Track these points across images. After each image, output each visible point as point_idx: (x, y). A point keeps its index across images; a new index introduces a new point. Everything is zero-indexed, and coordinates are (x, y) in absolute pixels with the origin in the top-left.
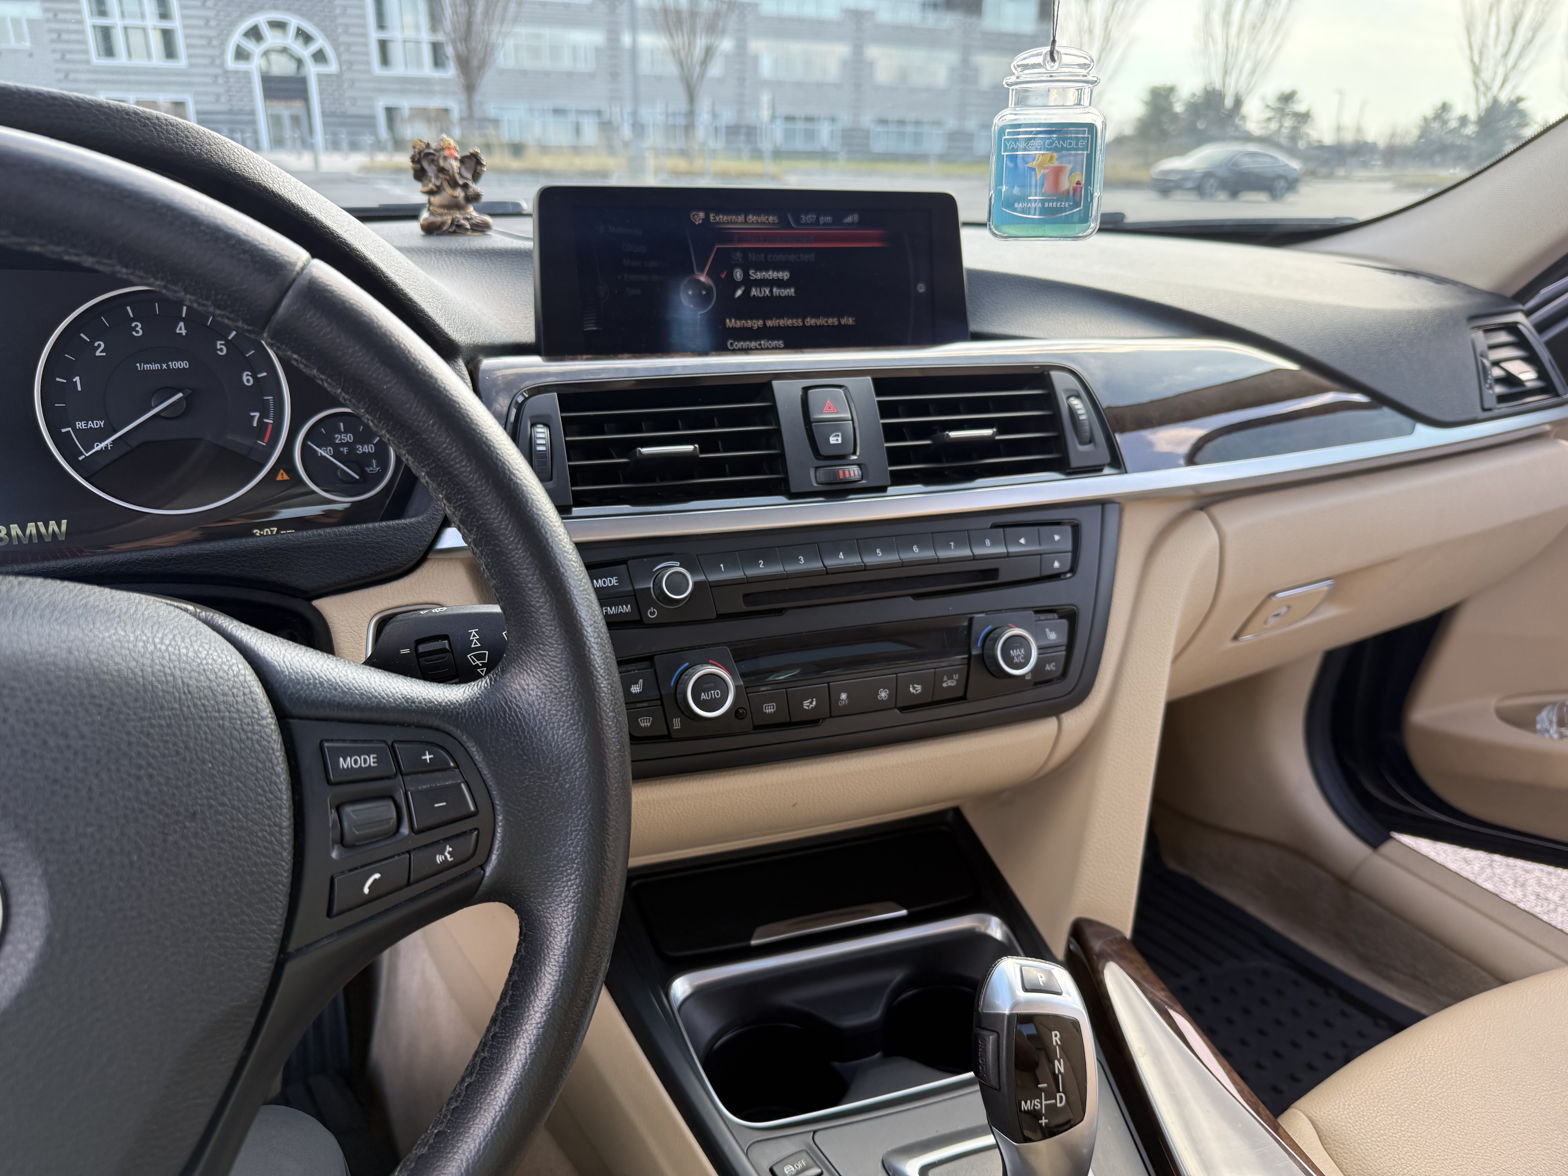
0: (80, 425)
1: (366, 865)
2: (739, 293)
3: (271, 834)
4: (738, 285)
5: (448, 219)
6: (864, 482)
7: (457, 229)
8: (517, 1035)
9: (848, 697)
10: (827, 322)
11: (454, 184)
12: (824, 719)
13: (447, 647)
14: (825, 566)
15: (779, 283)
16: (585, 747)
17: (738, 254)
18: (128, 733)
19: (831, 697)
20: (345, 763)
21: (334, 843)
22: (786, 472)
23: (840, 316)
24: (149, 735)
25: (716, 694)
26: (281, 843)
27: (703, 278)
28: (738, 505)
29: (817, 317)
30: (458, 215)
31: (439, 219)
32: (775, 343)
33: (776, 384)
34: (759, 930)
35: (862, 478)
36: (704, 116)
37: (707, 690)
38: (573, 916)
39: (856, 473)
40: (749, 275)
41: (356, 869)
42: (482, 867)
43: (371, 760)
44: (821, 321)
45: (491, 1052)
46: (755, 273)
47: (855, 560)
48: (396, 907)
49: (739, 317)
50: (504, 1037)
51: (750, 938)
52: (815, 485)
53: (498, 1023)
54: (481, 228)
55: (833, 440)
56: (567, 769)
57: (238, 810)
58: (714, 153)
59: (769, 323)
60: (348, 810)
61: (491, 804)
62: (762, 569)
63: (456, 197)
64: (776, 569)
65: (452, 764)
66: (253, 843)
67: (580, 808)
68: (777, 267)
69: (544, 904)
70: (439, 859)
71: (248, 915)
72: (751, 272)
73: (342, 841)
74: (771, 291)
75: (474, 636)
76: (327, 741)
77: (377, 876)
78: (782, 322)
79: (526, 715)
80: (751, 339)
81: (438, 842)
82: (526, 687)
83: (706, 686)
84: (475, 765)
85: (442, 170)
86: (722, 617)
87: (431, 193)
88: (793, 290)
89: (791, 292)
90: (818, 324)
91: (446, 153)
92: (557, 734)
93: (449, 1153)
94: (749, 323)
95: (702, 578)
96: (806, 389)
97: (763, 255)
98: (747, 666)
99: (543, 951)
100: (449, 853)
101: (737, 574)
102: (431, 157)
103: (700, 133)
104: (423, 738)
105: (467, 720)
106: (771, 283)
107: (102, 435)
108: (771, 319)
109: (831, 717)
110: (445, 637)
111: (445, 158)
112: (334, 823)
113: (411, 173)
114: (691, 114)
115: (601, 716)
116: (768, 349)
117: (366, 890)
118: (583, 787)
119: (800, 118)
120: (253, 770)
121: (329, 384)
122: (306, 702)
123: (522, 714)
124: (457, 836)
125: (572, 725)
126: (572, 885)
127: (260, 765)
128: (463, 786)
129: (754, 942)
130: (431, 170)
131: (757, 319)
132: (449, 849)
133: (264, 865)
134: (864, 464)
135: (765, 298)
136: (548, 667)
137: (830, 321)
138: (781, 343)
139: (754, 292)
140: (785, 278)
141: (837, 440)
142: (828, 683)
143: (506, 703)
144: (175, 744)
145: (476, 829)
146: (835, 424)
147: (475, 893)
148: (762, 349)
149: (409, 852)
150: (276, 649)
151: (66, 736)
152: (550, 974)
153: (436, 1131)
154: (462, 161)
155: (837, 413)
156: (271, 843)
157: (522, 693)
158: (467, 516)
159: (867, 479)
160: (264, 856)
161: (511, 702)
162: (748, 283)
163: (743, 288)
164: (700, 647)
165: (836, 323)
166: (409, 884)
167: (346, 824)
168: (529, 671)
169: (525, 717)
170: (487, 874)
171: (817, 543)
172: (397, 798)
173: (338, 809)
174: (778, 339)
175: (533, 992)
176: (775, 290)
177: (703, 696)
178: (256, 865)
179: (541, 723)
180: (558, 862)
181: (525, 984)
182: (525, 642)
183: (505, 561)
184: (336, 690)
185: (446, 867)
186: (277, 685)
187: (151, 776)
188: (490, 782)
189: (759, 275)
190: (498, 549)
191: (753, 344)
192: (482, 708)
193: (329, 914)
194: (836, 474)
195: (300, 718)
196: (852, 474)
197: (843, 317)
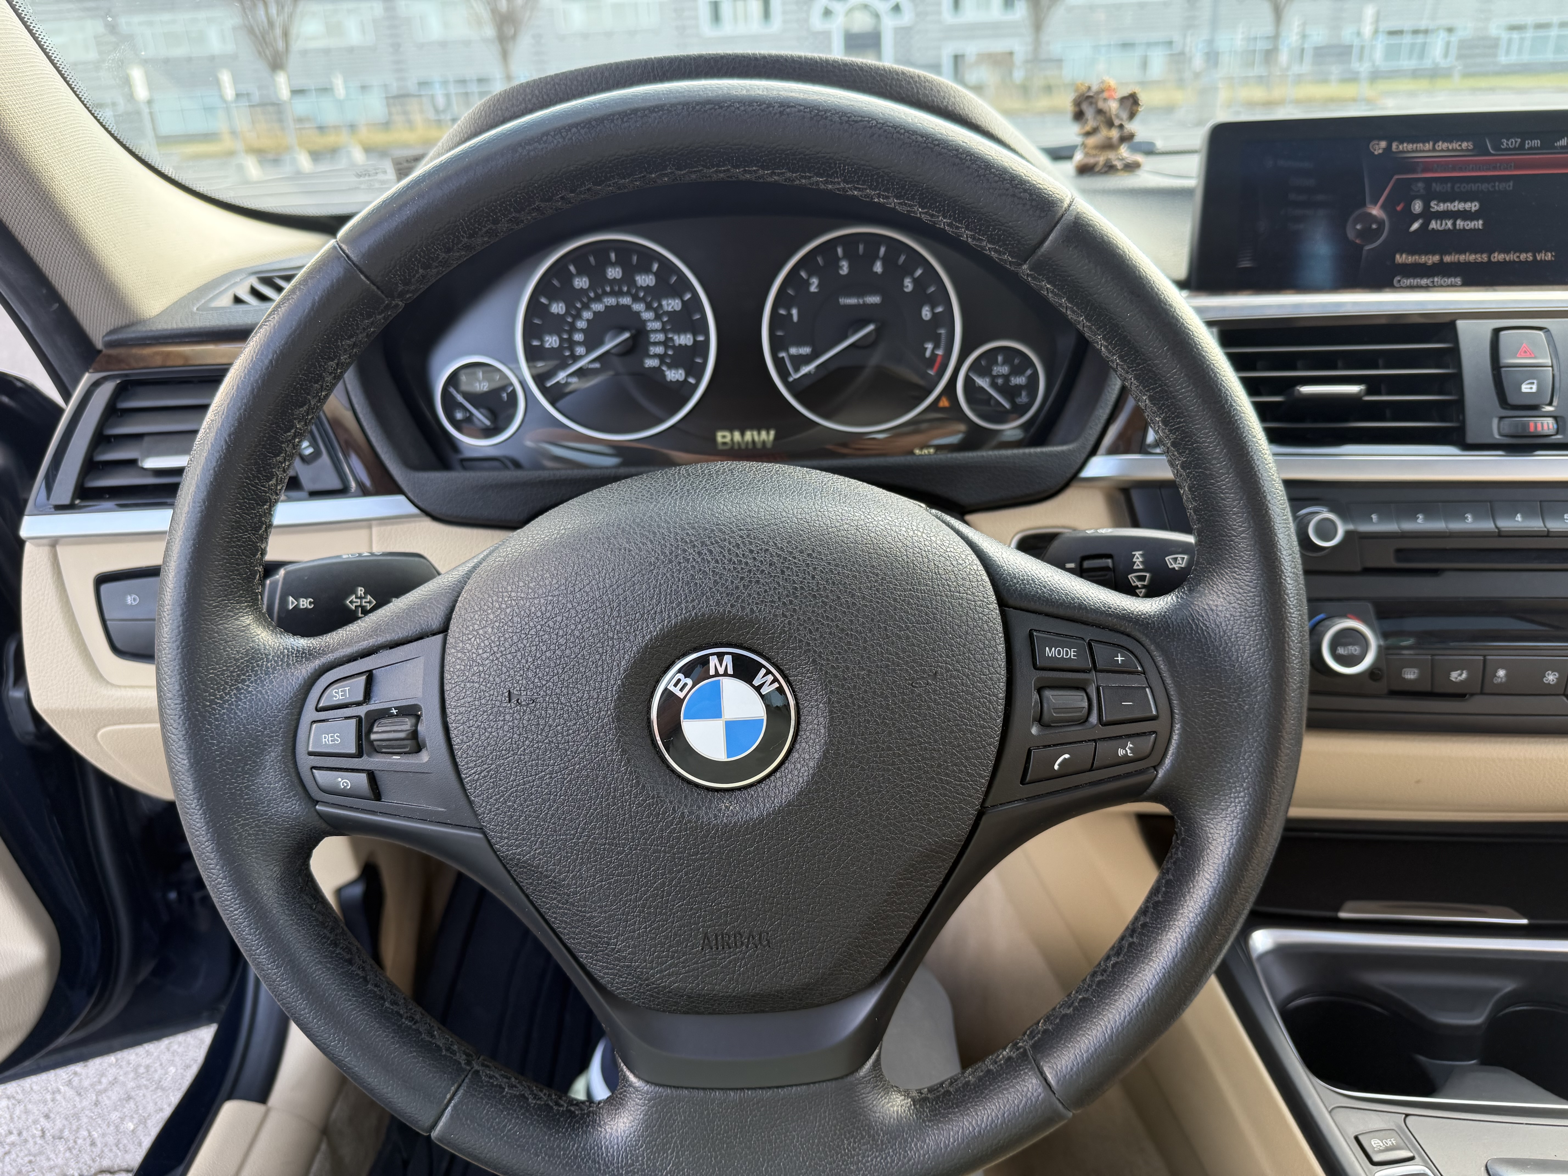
0: (793, 351)
1: (1058, 745)
2: (1415, 226)
3: (990, 702)
4: (1415, 218)
5: (1101, 159)
6: (1559, 437)
7: (1110, 169)
8: (1170, 928)
9: (1507, 675)
10: (1518, 257)
11: (1110, 124)
12: (1472, 695)
13: (1111, 565)
14: (1497, 527)
15: (1466, 215)
16: (1270, 674)
17: (1420, 185)
18: (895, 600)
19: (1485, 671)
20: (1051, 652)
21: (1034, 720)
22: (1463, 422)
23: (1536, 250)
24: (909, 603)
25: (1355, 650)
26: (996, 711)
27: (1376, 211)
28: (1401, 452)
29: (1507, 252)
30: (1111, 155)
31: (1092, 161)
32: (1451, 280)
33: (1461, 324)
34: (1350, 904)
35: (1557, 433)
36: (1291, 37)
37: (1345, 645)
38: (1238, 831)
39: (1551, 426)
40: (1430, 207)
41: (1049, 746)
42: (1155, 768)
43: (1072, 653)
44: (1512, 257)
45: (1141, 938)
46: (1437, 205)
47: (1536, 524)
48: (1077, 787)
49: (1412, 252)
50: (1156, 928)
51: (1338, 909)
52: (1497, 436)
53: (1149, 915)
54: (1131, 167)
55: (1525, 388)
56: (1248, 691)
57: (967, 676)
58: (1299, 79)
59: (1447, 259)
60: (1048, 693)
61: (1169, 713)
62: (1421, 524)
63: (1110, 139)
64: (1438, 525)
65: (1139, 669)
66: (976, 708)
67: (1257, 731)
68: (1464, 198)
69: (1209, 814)
70: (1121, 752)
71: (965, 767)
72: (1433, 204)
73: (1040, 720)
74: (1454, 224)
75: (1138, 558)
76: (1036, 630)
77: (1067, 756)
78: (1462, 258)
79: (1212, 635)
80: (1422, 276)
81: (1120, 737)
82: (1214, 608)
83: (1344, 640)
84: (1160, 673)
85: (1100, 112)
86: (1368, 571)
87: (1088, 134)
88: (1481, 222)
89: (1479, 224)
90: (1507, 259)
91: (1105, 95)
92: (1242, 657)
93: (1095, 1018)
94: (1423, 259)
95: (1351, 527)
96: (1497, 332)
97: (1449, 185)
98: (1391, 625)
99: (1203, 857)
100: (1130, 748)
101: (1391, 527)
102: (1090, 100)
103: (1284, 57)
104: (1115, 641)
105: (1156, 631)
106: (1454, 215)
107: (807, 359)
108: (1450, 254)
109: (1482, 693)
110: (1109, 556)
111: (1105, 100)
112: (1036, 702)
113: (1069, 116)
114: (1276, 37)
115: (1289, 645)
116: (1441, 286)
117: (1056, 767)
118: (1262, 711)
119: (1407, 32)
120: (982, 646)
121: (1073, 312)
122: (1020, 594)
123: (1208, 633)
124: (1138, 735)
125: (1258, 650)
126: (1240, 802)
127: (987, 642)
128: (1147, 690)
129: (1343, 915)
130: (1089, 113)
131: (1434, 253)
132: (1130, 745)
133: (983, 727)
134: (1561, 417)
135: (1446, 232)
136: (1241, 591)
137: (1523, 256)
138: (1458, 280)
139: (1434, 225)
140: (1474, 209)
141: (1531, 388)
142: (1485, 656)
143: (1193, 620)
144: (926, 614)
145: (1154, 732)
146: (1531, 372)
147: (1145, 790)
148: (1435, 286)
149: (1095, 741)
150: (994, 547)
151: (853, 596)
152: (1208, 879)
153: (1080, 997)
154: (1123, 100)
155: (1535, 358)
156: (989, 709)
157: (1210, 613)
158: (1182, 439)
159: (1563, 433)
160: (984, 719)
161: (1198, 620)
162: (1428, 215)
163: (1420, 221)
164: (1339, 600)
165: (1531, 258)
166: (1091, 769)
167: (1045, 705)
168: (1219, 593)
169: (1210, 636)
170: (1160, 775)
171: (1490, 502)
172: (1088, 690)
173: (1039, 691)
174: (1455, 277)
175: (1189, 892)
176: (1460, 224)
177: (1341, 651)
178: (976, 725)
179: (1227, 644)
180: (1228, 777)
181: (1181, 884)
182: (1218, 564)
183: (1212, 484)
184: (1045, 587)
185: (1126, 761)
186: (998, 577)
187: (908, 638)
188: (1172, 692)
189: (1442, 207)
190: (1208, 472)
191: (1424, 281)
192: (1169, 621)
193: (1023, 782)
194: (1525, 426)
195: (1015, 608)
196: (1546, 427)
197: (1540, 252)
